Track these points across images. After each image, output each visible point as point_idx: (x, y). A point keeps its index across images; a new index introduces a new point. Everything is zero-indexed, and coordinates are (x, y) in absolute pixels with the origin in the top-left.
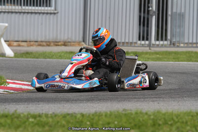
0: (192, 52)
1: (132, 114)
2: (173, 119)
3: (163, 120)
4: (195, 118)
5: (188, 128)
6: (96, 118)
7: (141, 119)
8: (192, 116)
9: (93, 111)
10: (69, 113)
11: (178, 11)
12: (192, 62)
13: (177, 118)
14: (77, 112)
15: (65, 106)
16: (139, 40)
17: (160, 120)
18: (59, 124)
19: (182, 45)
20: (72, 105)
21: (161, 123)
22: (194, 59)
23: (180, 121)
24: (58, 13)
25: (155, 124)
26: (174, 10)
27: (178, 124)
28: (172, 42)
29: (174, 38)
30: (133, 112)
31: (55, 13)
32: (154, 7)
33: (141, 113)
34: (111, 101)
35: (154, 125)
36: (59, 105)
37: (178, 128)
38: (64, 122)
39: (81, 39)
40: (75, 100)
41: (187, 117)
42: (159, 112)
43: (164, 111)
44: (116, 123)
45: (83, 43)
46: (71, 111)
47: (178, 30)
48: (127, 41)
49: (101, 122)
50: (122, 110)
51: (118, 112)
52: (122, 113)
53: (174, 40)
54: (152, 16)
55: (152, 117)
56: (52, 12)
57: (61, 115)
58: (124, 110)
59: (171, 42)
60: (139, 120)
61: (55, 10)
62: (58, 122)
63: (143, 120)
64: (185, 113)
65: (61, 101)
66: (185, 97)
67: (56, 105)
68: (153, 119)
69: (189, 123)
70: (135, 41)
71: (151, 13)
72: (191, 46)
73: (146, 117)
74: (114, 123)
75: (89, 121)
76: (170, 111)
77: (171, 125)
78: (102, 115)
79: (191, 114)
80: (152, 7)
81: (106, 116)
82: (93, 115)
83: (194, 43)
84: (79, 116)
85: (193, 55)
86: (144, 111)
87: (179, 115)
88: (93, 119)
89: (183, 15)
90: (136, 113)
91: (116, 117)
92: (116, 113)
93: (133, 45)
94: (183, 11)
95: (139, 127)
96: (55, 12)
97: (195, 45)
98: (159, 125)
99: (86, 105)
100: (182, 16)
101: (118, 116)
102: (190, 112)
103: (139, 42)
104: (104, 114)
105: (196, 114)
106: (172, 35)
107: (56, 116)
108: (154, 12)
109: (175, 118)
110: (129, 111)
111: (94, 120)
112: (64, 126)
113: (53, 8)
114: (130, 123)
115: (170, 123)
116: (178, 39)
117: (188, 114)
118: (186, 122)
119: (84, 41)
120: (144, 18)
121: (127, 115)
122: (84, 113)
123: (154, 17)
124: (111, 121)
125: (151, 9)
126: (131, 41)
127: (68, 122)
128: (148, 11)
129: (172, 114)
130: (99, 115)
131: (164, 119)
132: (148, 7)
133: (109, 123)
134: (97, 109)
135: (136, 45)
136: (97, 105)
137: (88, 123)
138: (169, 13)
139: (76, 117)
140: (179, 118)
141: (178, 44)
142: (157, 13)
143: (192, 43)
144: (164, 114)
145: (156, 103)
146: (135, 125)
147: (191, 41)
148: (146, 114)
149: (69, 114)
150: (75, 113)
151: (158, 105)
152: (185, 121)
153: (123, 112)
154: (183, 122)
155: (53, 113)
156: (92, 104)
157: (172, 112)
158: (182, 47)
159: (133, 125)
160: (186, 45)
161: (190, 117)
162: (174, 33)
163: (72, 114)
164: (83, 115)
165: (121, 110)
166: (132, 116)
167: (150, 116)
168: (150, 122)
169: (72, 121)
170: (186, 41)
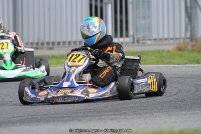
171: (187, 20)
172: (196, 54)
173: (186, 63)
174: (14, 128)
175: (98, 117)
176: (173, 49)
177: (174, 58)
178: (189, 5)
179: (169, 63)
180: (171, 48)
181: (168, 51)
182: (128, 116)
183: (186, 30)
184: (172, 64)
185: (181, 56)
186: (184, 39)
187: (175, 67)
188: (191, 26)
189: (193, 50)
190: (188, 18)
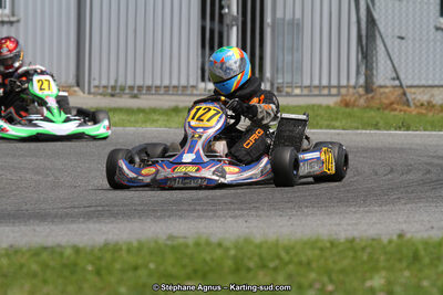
0: (320, 106)
1: (187, 246)
2: (278, 257)
3: (256, 259)
4: (327, 254)
5: (313, 276)
6: (108, 256)
7: (208, 258)
8: (322, 249)
9: (100, 240)
10: (45, 245)
11: (289, 16)
12: (321, 128)
13: (288, 253)
14: (63, 244)
15: (38, 229)
16: (203, 80)
17: (250, 259)
18: (25, 270)
19: (297, 91)
20: (53, 227)
21: (251, 264)
22: (326, 123)
23: (296, 259)
24: (18, 21)
25: (238, 268)
26: (279, 14)
27: (291, 268)
28: (276, 85)
29: (280, 76)
30: (191, 242)
31: (11, 23)
32: (233, 7)
33: (208, 243)
34: (140, 217)
35: (237, 270)
36: (23, 228)
37: (290, 276)
38: (35, 267)
39: (72, 80)
40: (61, 217)
41: (309, 253)
42: (247, 241)
43: (258, 239)
44: (152, 266)
45: (76, 89)
46: (50, 242)
47: (288, 58)
48: (175, 83)
49: (118, 266)
50: (165, 237)
51: (156, 242)
52: (166, 245)
53: (280, 81)
54: (229, 27)
55: (232, 252)
56: (6, 19)
57: (29, 250)
58: (171, 237)
59: (272, 85)
60: (204, 261)
61: (13, 15)
62: (22, 266)
63: (212, 260)
64: (305, 243)
65: (29, 219)
66: (307, 207)
67: (17, 229)
68: (235, 258)
69: (314, 265)
70: (192, 83)
71: (227, 20)
72: (316, 92)
73: (219, 252)
74: (146, 266)
75: (93, 264)
76: (272, 237)
77: (275, 269)
78: (121, 249)
79: (320, 245)
80: (229, 7)
81: (129, 251)
82: (100, 250)
83: (324, 87)
84: (68, 252)
85: (322, 112)
86: (214, 240)
87: (293, 248)
88: (100, 259)
89: (298, 25)
90: (197, 244)
91: (151, 253)
92: (152, 245)
93: (189, 92)
94: (298, 15)
95: (204, 276)
96: (12, 19)
97: (325, 92)
98: (249, 270)
99: (83, 226)
100: (296, 26)
101: (157, 251)
102: (317, 241)
103: (202, 85)
104: (124, 247)
105: (328, 245)
106: (275, 70)
107: (16, 252)
108: (235, 19)
109: (283, 255)
110: (181, 241)
111: (103, 261)
112: (35, 275)
113: (7, 11)
114: (184, 267)
115: (272, 265)
116: (288, 79)
117: (313, 244)
118: (309, 264)
119: (78, 85)
120: (212, 32)
121: (177, 249)
122: (81, 245)
123: (235, 29)
124: (140, 261)
125: (226, 10)
126: (183, 83)
127: (45, 266)
128: (221, 16)
129: (276, 244)
130: (113, 249)
131: (260, 256)
132: (221, 7)
133: (136, 268)
134: (110, 237)
135: (195, 92)
136: (110, 226)
137: (90, 268)
138: (268, 19)
139: (61, 254)
140: (292, 253)
141: (289, 90)
142: (240, 19)
143: (319, 87)
144: (260, 246)
145: (240, 220)
146: (195, 271)
147: (316, 83)
148: (220, 245)
149: (45, 248)
150: (59, 246)
151: (245, 224)
152: (304, 259)
153: (169, 243)
154: (300, 263)
155: (11, 246)
156: (97, 226)
157: (277, 241)
158: (297, 96)
159: (189, 270)
160: (306, 92)
161: (317, 252)
162: (280, 65)
163: (52, 248)
164: (77, 250)
165: (162, 237)
166: (189, 251)
167: (227, 250)
168: (229, 263)
169: (52, 263)
170: (307, 82)
171: (360, 56)
172: (373, 113)
173: (358, 129)
174: (74, 226)
175: (211, 213)
176: (336, 103)
177: (337, 119)
178: (364, 32)
179: (328, 127)
180: (331, 101)
181: (328, 107)
182: (261, 213)
183: (358, 73)
184: (334, 128)
185: (350, 115)
186: (355, 87)
187: (338, 134)
188: (366, 67)
189: (368, 107)
190: (363, 53)
